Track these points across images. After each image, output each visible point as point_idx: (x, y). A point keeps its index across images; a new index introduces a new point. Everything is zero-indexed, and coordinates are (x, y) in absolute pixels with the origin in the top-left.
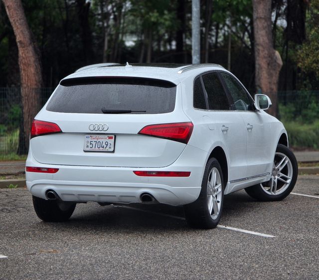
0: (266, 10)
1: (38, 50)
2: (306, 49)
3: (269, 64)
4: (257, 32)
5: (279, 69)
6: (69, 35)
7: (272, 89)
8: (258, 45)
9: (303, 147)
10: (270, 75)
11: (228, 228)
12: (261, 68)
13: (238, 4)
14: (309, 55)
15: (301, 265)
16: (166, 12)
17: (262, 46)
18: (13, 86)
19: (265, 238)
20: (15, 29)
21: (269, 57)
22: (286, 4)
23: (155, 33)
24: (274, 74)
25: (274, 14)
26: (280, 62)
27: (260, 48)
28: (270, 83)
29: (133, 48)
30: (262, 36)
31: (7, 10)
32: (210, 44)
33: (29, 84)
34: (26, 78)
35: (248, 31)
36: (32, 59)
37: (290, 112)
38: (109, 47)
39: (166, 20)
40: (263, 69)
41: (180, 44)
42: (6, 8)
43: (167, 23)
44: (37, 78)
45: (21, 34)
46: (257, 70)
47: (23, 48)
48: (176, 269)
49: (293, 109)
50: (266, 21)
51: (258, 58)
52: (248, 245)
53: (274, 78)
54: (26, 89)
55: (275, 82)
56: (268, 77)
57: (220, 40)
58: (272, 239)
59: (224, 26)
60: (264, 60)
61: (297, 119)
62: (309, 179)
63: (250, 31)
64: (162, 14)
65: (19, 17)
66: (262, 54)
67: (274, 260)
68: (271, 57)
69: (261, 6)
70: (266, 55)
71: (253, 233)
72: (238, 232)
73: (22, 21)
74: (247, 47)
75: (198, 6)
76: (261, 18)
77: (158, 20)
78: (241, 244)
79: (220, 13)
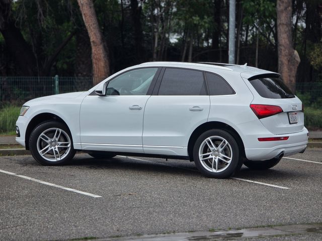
0: (287, 17)
1: (107, 48)
2: (317, 51)
3: (289, 61)
4: (280, 35)
5: (298, 65)
6: (124, 33)
7: (291, 81)
8: (280, 45)
9: (316, 128)
10: (290, 70)
11: (255, 182)
12: (282, 64)
13: (264, 10)
14: (319, 56)
15: (307, 206)
16: (206, 17)
17: (284, 46)
18: (80, 75)
19: (282, 189)
20: (89, 31)
21: (290, 55)
22: (305, 9)
23: (195, 32)
24: (293, 69)
25: (295, 18)
26: (299, 59)
27: (282, 48)
28: (289, 76)
29: (176, 44)
30: (284, 38)
31: (84, 17)
32: (241, 41)
33: (99, 75)
34: (97, 70)
35: (273, 32)
36: (102, 55)
37: (307, 99)
38: (158, 44)
39: (205, 22)
40: (285, 65)
41: (216, 42)
42: (83, 15)
43: (207, 25)
44: (106, 70)
45: (94, 36)
46: (279, 66)
47: (95, 46)
48: (219, 206)
49: (310, 97)
50: (287, 26)
51: (280, 56)
52: (270, 193)
53: (293, 72)
54: (97, 79)
55: (294, 75)
56: (288, 71)
57: (249, 38)
58: (288, 190)
59: (253, 28)
60: (285, 58)
61: (313, 105)
62: (318, 151)
63: (275, 31)
64: (202, 18)
65: (93, 22)
66: (283, 53)
67: (288, 203)
68: (291, 55)
69: (284, 15)
70: (287, 54)
71: (274, 186)
72: (262, 185)
73: (95, 25)
74: (271, 44)
75: (234, 17)
76: (283, 24)
77: (199, 23)
78: (265, 193)
79: (250, 17)
